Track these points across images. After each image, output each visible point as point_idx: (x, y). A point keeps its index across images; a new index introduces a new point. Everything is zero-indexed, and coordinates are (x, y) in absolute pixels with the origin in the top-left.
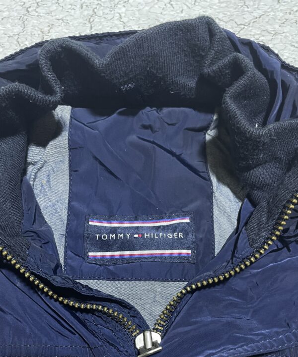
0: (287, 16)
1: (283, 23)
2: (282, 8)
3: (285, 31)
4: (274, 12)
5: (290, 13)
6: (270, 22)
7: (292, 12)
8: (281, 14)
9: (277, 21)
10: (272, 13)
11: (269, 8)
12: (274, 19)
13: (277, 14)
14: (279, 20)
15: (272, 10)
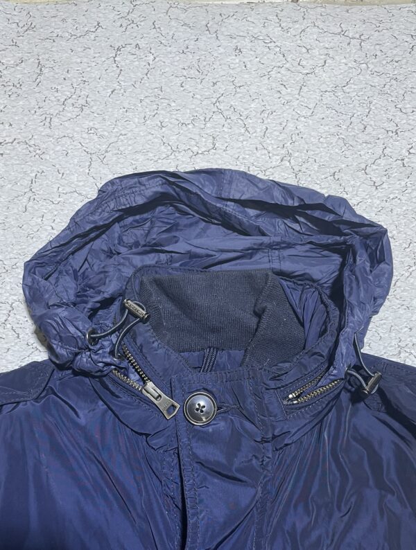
0: (384, 204)
1: (379, 211)
2: (379, 195)
3: (381, 219)
4: (372, 199)
5: (386, 201)
6: (367, 210)
7: (388, 200)
8: (378, 202)
9: (374, 209)
10: (370, 201)
11: (367, 195)
12: (372, 207)
13: (375, 201)
14: (376, 208)
15: (370, 197)
